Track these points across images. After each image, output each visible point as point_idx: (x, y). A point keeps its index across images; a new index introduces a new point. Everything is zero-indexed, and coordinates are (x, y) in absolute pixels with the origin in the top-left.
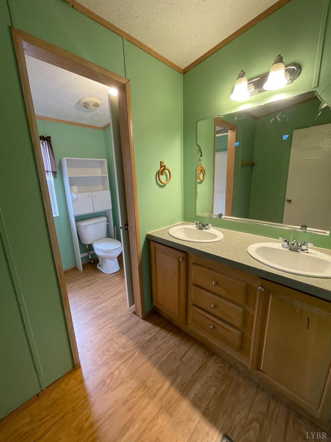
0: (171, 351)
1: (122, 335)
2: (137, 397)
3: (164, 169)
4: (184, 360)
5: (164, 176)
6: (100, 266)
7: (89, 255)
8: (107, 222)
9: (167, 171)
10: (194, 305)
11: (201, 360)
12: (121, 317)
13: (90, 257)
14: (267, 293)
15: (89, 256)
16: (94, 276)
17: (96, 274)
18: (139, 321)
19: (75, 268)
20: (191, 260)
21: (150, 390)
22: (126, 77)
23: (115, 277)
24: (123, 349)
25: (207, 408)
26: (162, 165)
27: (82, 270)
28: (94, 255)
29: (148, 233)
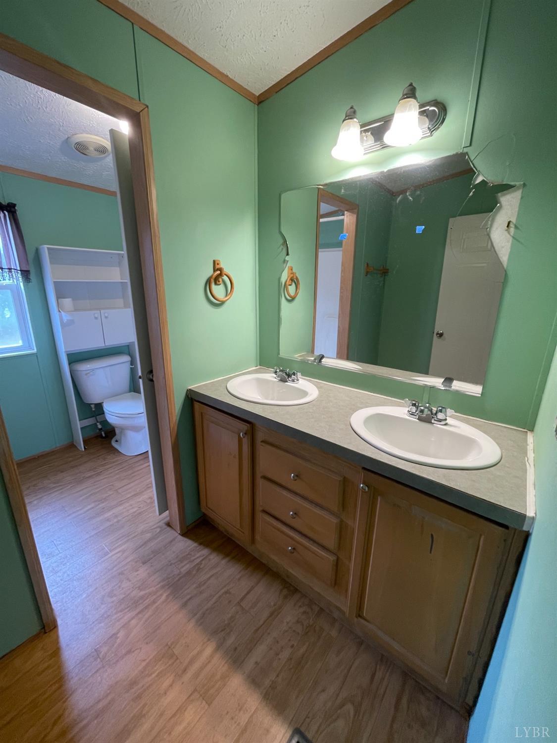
0: (225, 589)
1: (141, 564)
2: (154, 675)
3: (220, 275)
4: (243, 604)
5: (221, 287)
6: (117, 441)
7: (98, 422)
8: (132, 365)
9: (225, 278)
10: (264, 511)
11: (272, 604)
12: (143, 533)
13: (100, 426)
14: (373, 493)
15: (98, 424)
16: (104, 459)
17: (109, 457)
18: (174, 539)
19: (72, 446)
20: (260, 436)
21: (178, 661)
22: (140, 100)
23: (142, 462)
24: (139, 591)
25: (273, 686)
26: (217, 267)
27: (83, 450)
28: (105, 422)
29: (189, 388)
